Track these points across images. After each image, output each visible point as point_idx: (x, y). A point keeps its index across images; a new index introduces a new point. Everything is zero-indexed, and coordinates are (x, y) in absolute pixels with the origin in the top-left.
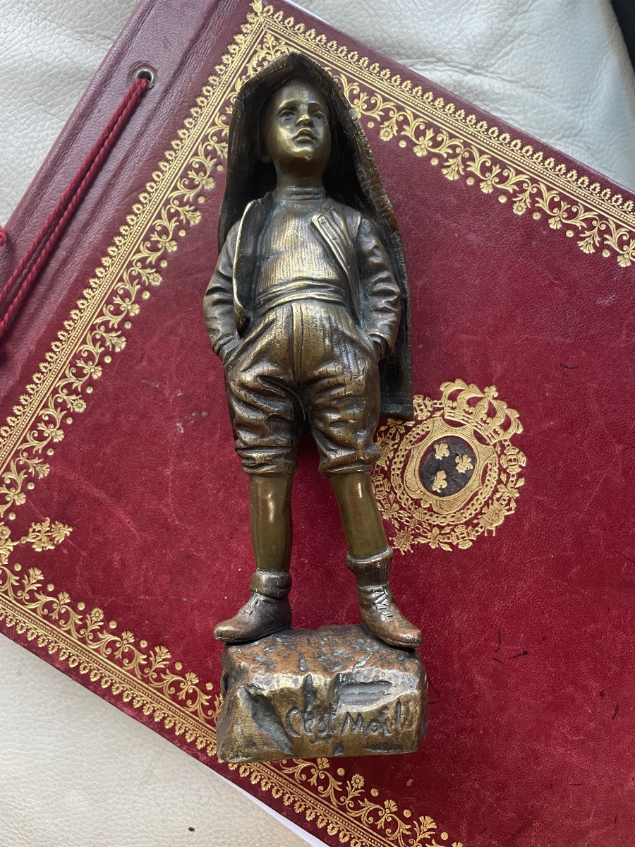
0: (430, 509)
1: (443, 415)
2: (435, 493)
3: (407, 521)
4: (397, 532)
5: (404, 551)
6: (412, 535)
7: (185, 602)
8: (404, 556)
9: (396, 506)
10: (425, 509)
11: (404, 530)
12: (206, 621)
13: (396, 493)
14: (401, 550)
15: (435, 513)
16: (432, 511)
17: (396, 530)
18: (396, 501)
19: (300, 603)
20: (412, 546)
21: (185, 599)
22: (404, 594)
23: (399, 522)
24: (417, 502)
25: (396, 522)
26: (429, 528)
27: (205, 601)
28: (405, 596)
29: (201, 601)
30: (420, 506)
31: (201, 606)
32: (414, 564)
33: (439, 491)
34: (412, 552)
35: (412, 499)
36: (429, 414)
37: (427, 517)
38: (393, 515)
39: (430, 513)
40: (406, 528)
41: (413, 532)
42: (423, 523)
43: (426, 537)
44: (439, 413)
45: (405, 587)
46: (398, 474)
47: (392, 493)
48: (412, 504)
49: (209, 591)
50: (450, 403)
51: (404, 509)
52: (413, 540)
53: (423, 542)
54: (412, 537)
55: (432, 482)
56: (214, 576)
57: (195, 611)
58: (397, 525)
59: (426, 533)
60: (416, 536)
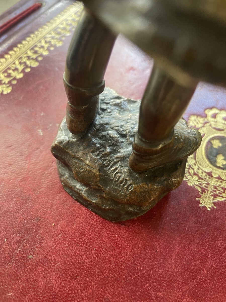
0: (219, 178)
1: (211, 125)
2: (219, 168)
3: (206, 187)
4: (201, 194)
5: (209, 208)
6: (212, 196)
7: (30, 259)
8: (211, 211)
9: (196, 178)
10: (216, 178)
11: (205, 192)
12: (50, 277)
13: (193, 169)
14: (207, 207)
15: (223, 180)
16: (221, 179)
17: (200, 193)
18: (195, 174)
19: (134, 254)
20: (214, 203)
21: (31, 257)
22: (218, 240)
23: (200, 187)
24: (210, 174)
25: (198, 187)
26: (222, 190)
27: (49, 257)
28: (219, 242)
29: (45, 257)
30: (212, 176)
31: (45, 262)
32: (219, 216)
33: (222, 167)
34: (215, 207)
35: (206, 172)
36: (202, 125)
37: (219, 183)
38: (195, 183)
39: (220, 180)
40: (206, 191)
41: (212, 193)
42: (217, 187)
43: (222, 197)
44: (208, 125)
45: (217, 235)
46: (192, 158)
47: (190, 168)
48: (206, 176)
49: (53, 248)
50: (213, 119)
51: (202, 179)
52: (213, 199)
53: (221, 200)
54: (212, 197)
55: (216, 161)
56: (59, 234)
57: (39, 267)
58: (199, 190)
59: (221, 194)
60: (215, 196)
